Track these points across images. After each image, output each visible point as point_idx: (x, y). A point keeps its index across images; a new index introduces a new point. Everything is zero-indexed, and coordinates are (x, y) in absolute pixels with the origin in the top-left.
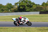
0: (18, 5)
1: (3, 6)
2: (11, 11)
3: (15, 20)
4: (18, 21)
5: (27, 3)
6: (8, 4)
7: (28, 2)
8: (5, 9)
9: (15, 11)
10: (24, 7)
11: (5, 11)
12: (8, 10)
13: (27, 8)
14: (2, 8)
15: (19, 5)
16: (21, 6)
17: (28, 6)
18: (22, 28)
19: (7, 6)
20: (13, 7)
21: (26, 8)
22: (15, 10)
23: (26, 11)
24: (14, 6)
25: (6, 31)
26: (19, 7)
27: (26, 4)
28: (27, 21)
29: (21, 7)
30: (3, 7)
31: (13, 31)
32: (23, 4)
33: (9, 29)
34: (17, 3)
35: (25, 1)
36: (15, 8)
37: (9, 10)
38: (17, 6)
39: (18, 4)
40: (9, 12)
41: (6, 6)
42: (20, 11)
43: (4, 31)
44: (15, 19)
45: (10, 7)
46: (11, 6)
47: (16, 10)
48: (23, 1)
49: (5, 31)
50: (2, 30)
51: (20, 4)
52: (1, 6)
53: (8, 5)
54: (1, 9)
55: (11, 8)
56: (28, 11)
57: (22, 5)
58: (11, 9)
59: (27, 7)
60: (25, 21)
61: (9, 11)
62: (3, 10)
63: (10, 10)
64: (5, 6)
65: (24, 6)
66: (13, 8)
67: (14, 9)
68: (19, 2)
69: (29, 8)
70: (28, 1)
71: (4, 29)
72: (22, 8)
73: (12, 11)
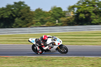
0: (75, 11)
1: (44, 12)
2: (61, 24)
3: (35, 43)
4: (40, 44)
5: (94, 6)
6: (54, 7)
7: (96, 5)
8: (48, 19)
9: (69, 23)
10: (87, 15)
11: (48, 22)
12: (54, 21)
13: (94, 17)
14: (42, 18)
15: (77, 11)
16: (81, 12)
17: (95, 12)
18: (83, 59)
19: (52, 13)
20: (65, 14)
21: (92, 17)
22: (69, 21)
23: (92, 22)
24: (67, 12)
25: (50, 65)
26: (78, 14)
27: (91, 9)
28: (59, 44)
29: (82, 15)
30: (44, 14)
31: (64, 64)
32: (85, 9)
33: (55, 61)
34: (73, 7)
35: (89, 3)
36: (69, 17)
37: (57, 21)
38: (74, 13)
39: (76, 9)
40: (57, 25)
41: (49, 12)
42: (80, 23)
43: (45, 66)
44: (34, 40)
45: (59, 15)
46: (61, 13)
47: (71, 21)
48: (86, 1)
49: (47, 65)
50: (41, 62)
51: (78, 8)
52: (40, 12)
53: (54, 11)
54: (40, 18)
55: (60, 17)
56: (97, 24)
57: (84, 11)
58: (61, 19)
59: (93, 14)
60: (54, 44)
61: (57, 23)
62: (45, 20)
63: (59, 22)
64: (47, 13)
65: (88, 13)
66: (64, 16)
67: (68, 19)
68: (78, 3)
69: (97, 16)
70: (97, 2)
71: (46, 60)
72: (84, 18)
73: (63, 23)
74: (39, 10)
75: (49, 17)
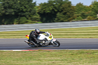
74: (80, 5)
75: (90, 12)
